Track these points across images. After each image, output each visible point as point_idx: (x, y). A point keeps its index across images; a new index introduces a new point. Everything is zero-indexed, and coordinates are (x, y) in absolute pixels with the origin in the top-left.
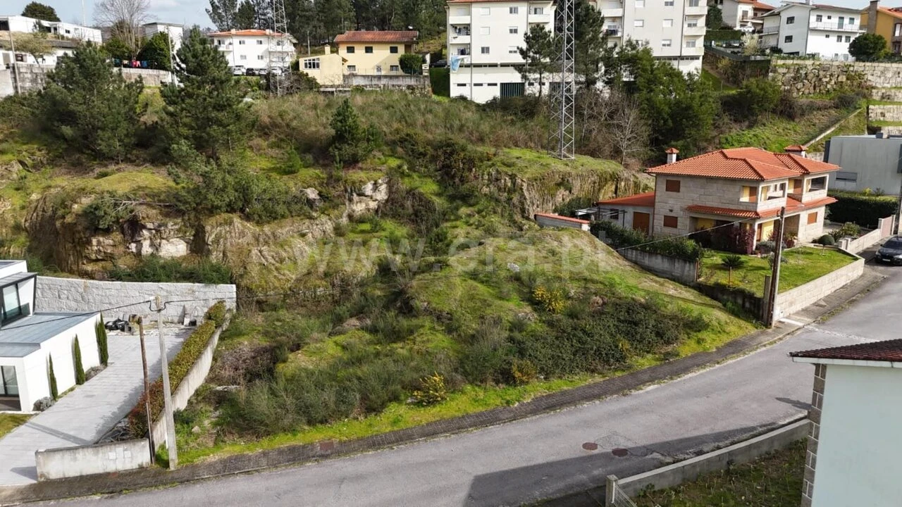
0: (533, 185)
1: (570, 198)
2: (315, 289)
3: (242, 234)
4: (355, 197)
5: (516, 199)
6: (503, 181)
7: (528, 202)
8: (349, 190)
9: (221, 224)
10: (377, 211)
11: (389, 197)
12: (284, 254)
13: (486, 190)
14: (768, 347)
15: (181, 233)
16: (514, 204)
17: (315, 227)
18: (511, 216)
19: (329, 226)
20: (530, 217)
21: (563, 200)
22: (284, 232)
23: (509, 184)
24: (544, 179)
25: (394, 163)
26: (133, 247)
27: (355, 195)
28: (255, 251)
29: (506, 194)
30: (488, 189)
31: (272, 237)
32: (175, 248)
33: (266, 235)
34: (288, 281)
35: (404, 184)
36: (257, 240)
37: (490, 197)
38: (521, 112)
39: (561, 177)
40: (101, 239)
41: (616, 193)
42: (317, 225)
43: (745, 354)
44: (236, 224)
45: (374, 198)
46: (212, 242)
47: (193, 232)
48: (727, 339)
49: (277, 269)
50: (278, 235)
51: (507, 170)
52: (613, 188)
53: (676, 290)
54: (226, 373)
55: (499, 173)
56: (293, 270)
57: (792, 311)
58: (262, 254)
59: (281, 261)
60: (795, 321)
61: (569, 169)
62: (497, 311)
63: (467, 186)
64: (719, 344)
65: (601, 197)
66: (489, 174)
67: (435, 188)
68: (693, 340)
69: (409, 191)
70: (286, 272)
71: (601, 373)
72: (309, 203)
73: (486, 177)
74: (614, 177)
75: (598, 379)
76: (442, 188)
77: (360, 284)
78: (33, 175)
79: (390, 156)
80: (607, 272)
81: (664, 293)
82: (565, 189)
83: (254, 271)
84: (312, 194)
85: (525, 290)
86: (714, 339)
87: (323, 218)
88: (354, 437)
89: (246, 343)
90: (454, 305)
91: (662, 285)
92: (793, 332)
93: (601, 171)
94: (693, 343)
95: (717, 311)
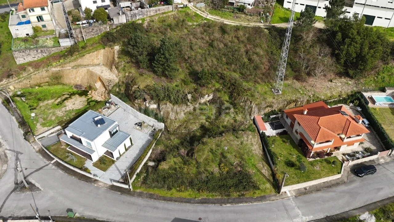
0: (257, 106)
1: (272, 110)
2: (182, 130)
3: (169, 108)
5: (249, 110)
6: (247, 102)
7: (253, 112)
8: (200, 96)
9: (164, 104)
10: (209, 101)
11: (213, 98)
12: (177, 117)
13: (242, 104)
14: (271, 201)
15: (155, 103)
19: (192, 108)
20: (251, 118)
21: (268, 110)
22: (179, 109)
23: (249, 104)
25: (217, 86)
26: (145, 103)
27: (202, 97)
28: (171, 114)
32: (153, 106)
33: (174, 109)
34: (176, 126)
35: (218, 95)
36: (172, 110)
37: (242, 107)
38: (294, 40)
39: (269, 103)
40: (138, 100)
41: (295, 105)
42: (188, 108)
43: (262, 202)
44: (167, 105)
45: (208, 98)
46: (161, 109)
47: (158, 104)
48: (263, 194)
49: (174, 122)
50: (177, 110)
51: (250, 98)
52: (295, 104)
53: (265, 170)
54: (153, 156)
55: (247, 99)
56: (178, 123)
57: (293, 189)
58: (172, 116)
59: (176, 119)
60: (290, 193)
61: (274, 100)
62: (209, 167)
63: (235, 102)
64: (259, 196)
65: (287, 108)
66: (244, 98)
67: (227, 99)
68: (253, 192)
69: (219, 98)
70: (176, 124)
71: (222, 195)
72: (188, 100)
73: (243, 99)
74: (296, 101)
75: (220, 197)
76: (229, 98)
77: (193, 131)
78: (127, 65)
79: (217, 82)
80: (252, 156)
81: (261, 171)
82: (270, 107)
83: (169, 121)
84: (189, 97)
85: (223, 159)
86: (259, 194)
87: (191, 105)
88: (163, 196)
89: (160, 148)
90: (201, 160)
91: (263, 167)
92: (284, 198)
93: (289, 100)
94: (252, 193)
95: (269, 183)
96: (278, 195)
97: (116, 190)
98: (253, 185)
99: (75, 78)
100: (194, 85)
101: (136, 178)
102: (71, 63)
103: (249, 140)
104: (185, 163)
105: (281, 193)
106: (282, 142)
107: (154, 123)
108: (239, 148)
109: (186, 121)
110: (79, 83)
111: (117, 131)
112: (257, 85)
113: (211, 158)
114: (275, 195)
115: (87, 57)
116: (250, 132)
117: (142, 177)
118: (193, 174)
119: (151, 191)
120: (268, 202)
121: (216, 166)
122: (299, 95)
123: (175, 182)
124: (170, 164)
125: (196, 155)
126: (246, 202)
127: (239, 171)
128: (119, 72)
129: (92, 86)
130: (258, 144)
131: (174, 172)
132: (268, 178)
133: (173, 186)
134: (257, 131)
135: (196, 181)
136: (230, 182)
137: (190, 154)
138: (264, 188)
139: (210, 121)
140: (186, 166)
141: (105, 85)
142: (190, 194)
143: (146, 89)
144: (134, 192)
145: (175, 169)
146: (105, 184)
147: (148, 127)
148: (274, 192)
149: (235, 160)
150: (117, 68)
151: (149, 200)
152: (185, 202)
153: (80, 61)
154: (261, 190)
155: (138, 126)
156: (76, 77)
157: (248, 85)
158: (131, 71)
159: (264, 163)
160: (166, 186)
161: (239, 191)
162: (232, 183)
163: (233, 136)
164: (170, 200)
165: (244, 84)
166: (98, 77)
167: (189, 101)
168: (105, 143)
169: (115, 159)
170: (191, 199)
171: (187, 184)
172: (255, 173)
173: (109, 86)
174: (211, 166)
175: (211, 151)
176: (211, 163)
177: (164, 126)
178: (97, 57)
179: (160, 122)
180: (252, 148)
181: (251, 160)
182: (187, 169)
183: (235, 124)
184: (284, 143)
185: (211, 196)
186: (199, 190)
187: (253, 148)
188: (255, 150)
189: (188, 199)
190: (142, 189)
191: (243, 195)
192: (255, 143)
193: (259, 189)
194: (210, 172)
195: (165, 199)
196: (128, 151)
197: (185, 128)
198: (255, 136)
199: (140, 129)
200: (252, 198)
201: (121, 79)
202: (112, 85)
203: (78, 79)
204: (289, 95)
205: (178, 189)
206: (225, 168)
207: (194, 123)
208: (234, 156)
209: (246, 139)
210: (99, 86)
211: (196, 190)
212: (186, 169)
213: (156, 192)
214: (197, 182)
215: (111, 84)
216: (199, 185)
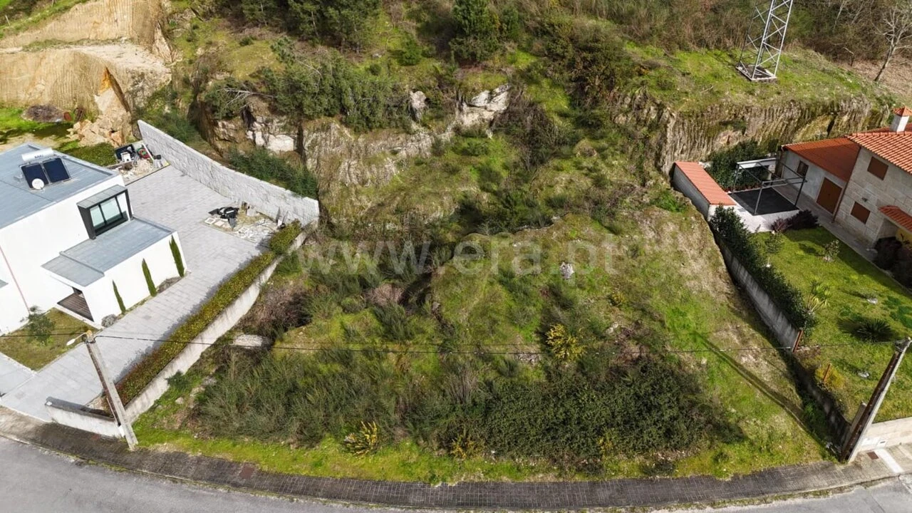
0: (683, 124)
1: (741, 140)
2: (384, 223)
3: (337, 143)
4: (465, 107)
5: (654, 139)
6: (646, 111)
7: (668, 146)
8: (460, 99)
9: (318, 129)
10: (491, 123)
11: (508, 108)
12: (368, 175)
13: (621, 119)
15: (286, 130)
16: (650, 145)
17: (409, 144)
18: (641, 160)
19: (427, 142)
20: (663, 169)
21: (728, 142)
22: (376, 147)
23: (654, 117)
24: (702, 115)
25: (525, 61)
26: (250, 133)
27: (464, 104)
28: (344, 165)
29: (645, 129)
30: (624, 119)
31: (364, 152)
32: (282, 144)
33: (360, 148)
34: (362, 208)
35: (529, 94)
36: (350, 151)
37: (622, 130)
39: (733, 112)
40: (225, 123)
41: (829, 129)
42: (412, 141)
44: (333, 130)
45: (489, 108)
46: (308, 147)
47: (297, 132)
48: (762, 464)
49: (357, 192)
50: (370, 149)
51: (657, 95)
52: (827, 123)
53: (756, 357)
54: (262, 316)
55: (645, 97)
56: (372, 197)
57: (905, 440)
58: (350, 170)
59: (364, 183)
60: (897, 460)
61: (751, 100)
62: (497, 343)
63: (597, 111)
64: (744, 470)
65: (798, 137)
66: (633, 97)
67: (564, 104)
68: (712, 454)
69: (531, 105)
70: (364, 198)
71: (561, 468)
72: (412, 112)
73: (628, 100)
74: (832, 110)
75: (551, 478)
76: (572, 105)
77: (432, 225)
78: (203, 25)
79: (525, 50)
80: (685, 300)
81: (736, 358)
82: (736, 129)
83: (336, 189)
84: (417, 100)
85: (557, 311)
86: (742, 461)
87: (423, 133)
88: (273, 470)
89: (291, 283)
90: (463, 317)
91: (744, 342)
92: (873, 482)
93: (809, 102)
94: (708, 457)
95: (785, 413)
96: (839, 468)
97: (59, 448)
98: (709, 422)
99: (33, 84)
100: (438, 64)
101: (166, 396)
102: (21, 34)
103: (667, 241)
104: (389, 333)
105: (853, 458)
106: (801, 253)
107: (283, 204)
108: (627, 272)
109: (401, 189)
110: (45, 100)
111: (121, 218)
112: (680, 55)
113: (503, 307)
114: (825, 469)
115: (76, 14)
116: (666, 213)
117: (196, 390)
118: (424, 373)
119: (224, 451)
120: (799, 501)
121: (527, 340)
122: (840, 89)
123: (336, 408)
124: (323, 338)
125: (437, 297)
126: (685, 501)
127: (635, 362)
128: (173, 47)
129: (85, 106)
130: (705, 254)
131: (338, 368)
132: (774, 388)
133: (326, 424)
134: (694, 208)
135: (436, 403)
136: (598, 408)
137: (413, 299)
138: (764, 434)
139: (495, 187)
140: (391, 346)
141: (124, 91)
142: (405, 464)
143: (256, 80)
144: (143, 453)
145: (345, 358)
146: (21, 418)
147: (262, 221)
148: (814, 453)
149: (612, 317)
150: (168, 35)
151: (205, 491)
152: (379, 500)
153: (51, 28)
154: (752, 444)
155: (223, 217)
156: (34, 78)
157: (645, 55)
158: (213, 40)
159: (747, 329)
160: (295, 426)
161: (644, 450)
162: (606, 413)
163: (597, 225)
164: (309, 489)
165: (629, 49)
166: (104, 71)
167: (414, 118)
168: (63, 255)
169: (97, 323)
170: (409, 487)
171: (396, 417)
172: (707, 366)
173: (134, 94)
174: (505, 338)
175: (506, 278)
176: (504, 328)
177: (317, 211)
178: (110, 14)
179: (304, 195)
180: (682, 271)
181: (684, 315)
182: (399, 358)
183: (598, 191)
184: (813, 257)
185: (510, 471)
186: (449, 441)
187: (687, 272)
188: (696, 277)
189: (395, 486)
190: (181, 439)
191: (662, 466)
192: (695, 253)
193: (741, 438)
194: (502, 363)
195: (283, 485)
196: (160, 297)
197: (398, 211)
198: (691, 223)
199: (228, 226)
200: (712, 481)
201: (180, 69)
202: (148, 93)
203: (40, 87)
204: (805, 87)
205: (350, 438)
206: (568, 346)
207: (436, 194)
208: (607, 303)
209: (651, 235)
210: (108, 104)
211: (436, 445)
212: (392, 358)
213: (249, 452)
214: (439, 407)
215: (142, 89)
216: (453, 418)
